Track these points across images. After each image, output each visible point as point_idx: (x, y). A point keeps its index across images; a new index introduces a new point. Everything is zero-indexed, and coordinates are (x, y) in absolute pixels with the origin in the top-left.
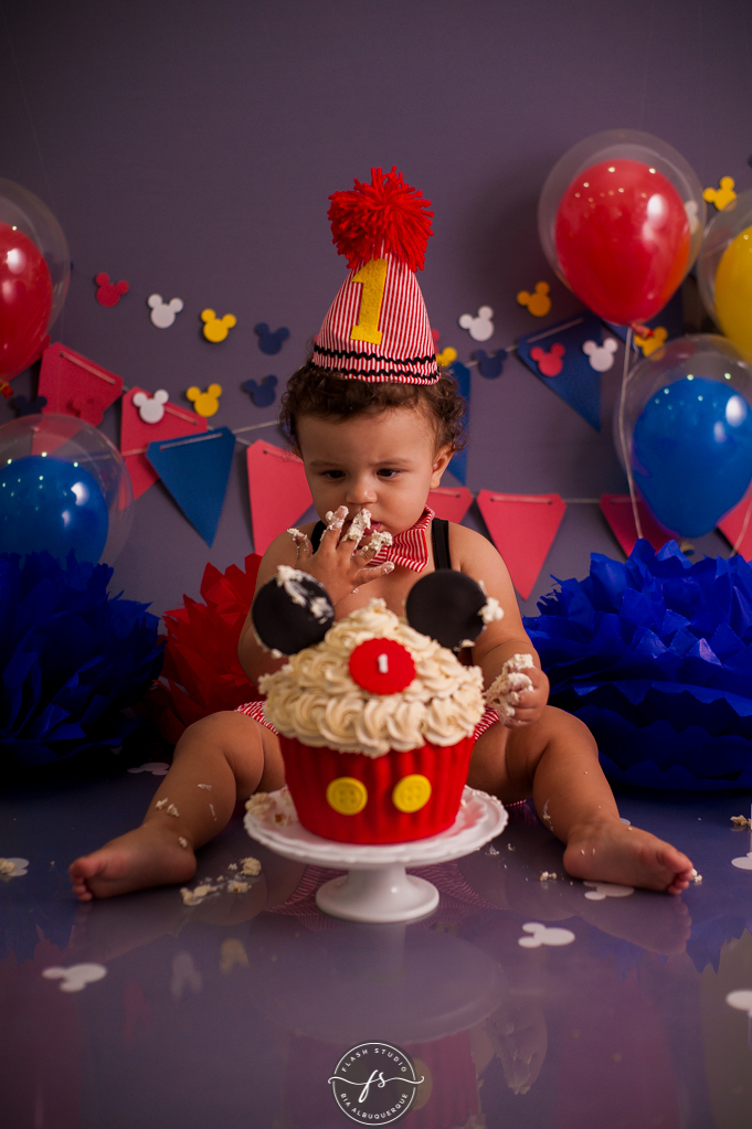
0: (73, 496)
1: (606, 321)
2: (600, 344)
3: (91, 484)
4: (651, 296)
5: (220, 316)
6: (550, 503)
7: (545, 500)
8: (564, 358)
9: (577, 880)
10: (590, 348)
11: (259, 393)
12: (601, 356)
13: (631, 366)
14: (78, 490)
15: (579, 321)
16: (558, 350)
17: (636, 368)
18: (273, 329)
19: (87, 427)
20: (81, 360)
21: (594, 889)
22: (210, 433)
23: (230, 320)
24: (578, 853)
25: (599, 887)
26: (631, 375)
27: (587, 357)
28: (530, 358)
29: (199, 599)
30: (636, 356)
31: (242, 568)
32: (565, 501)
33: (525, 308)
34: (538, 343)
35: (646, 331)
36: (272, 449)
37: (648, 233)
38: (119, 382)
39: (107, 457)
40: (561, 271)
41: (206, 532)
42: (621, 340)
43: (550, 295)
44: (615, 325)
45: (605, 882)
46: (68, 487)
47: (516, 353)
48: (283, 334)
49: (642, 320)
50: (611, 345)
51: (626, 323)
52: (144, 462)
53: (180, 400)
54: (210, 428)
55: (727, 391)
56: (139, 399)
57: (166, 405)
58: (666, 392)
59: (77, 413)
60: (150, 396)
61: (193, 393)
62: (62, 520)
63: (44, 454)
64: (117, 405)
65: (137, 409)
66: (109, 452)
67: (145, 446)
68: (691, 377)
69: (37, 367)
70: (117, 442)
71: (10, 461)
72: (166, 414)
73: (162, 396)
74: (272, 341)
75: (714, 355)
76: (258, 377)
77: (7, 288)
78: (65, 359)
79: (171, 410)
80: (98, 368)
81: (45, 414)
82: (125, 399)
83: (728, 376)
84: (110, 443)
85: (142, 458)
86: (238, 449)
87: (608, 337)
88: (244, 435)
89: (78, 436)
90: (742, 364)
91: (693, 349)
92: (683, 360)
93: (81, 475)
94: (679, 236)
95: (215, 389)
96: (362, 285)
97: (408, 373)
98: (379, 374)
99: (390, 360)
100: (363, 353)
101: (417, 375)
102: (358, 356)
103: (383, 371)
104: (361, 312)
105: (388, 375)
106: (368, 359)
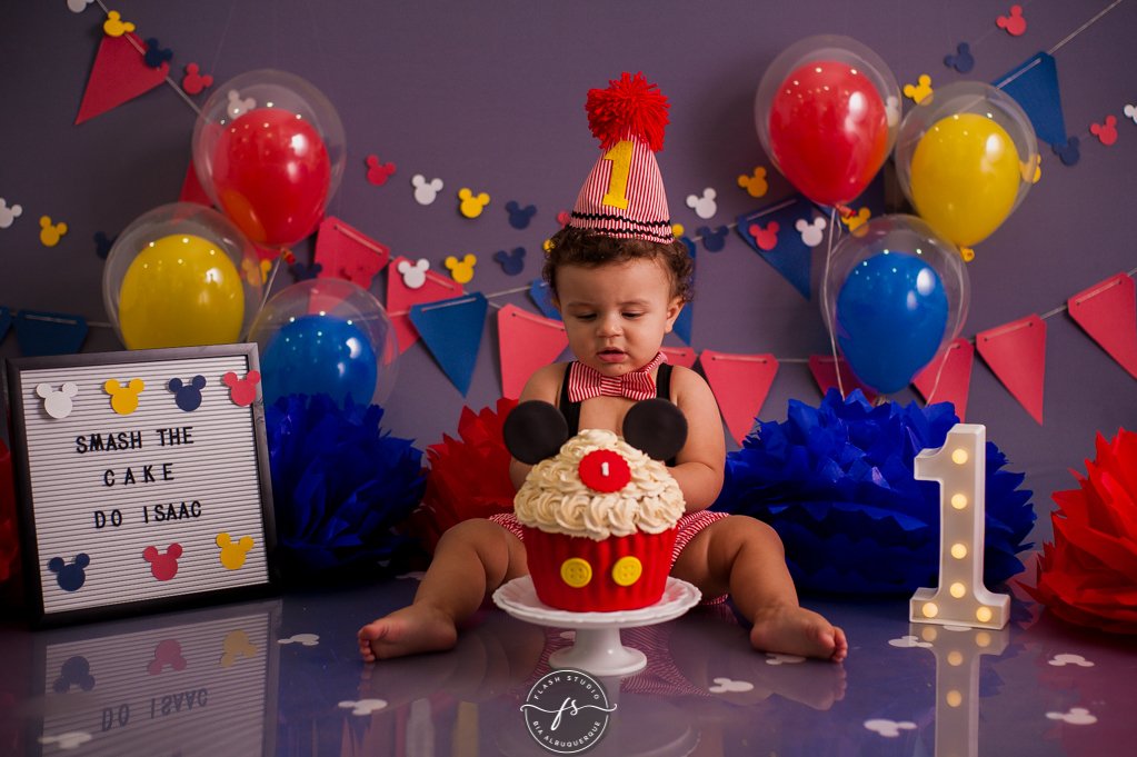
0: (348, 350)
2: (811, 222)
3: (363, 340)
4: (853, 180)
5: (475, 194)
6: (765, 363)
7: (759, 359)
8: (778, 234)
10: (802, 225)
11: (511, 262)
12: (812, 232)
13: (834, 243)
14: (352, 344)
15: (791, 202)
16: (773, 227)
17: (840, 243)
18: (522, 207)
19: (361, 291)
20: (351, 230)
21: (774, 658)
22: (465, 297)
23: (484, 199)
25: (778, 657)
26: (834, 251)
27: (799, 234)
28: (749, 234)
29: (457, 437)
30: (840, 232)
31: (494, 410)
32: (777, 360)
33: (745, 189)
34: (755, 221)
35: (847, 211)
36: (519, 312)
37: (850, 126)
38: (385, 251)
39: (375, 317)
40: (774, 157)
41: (461, 383)
42: (827, 217)
43: (766, 178)
44: (824, 206)
45: (783, 653)
46: (344, 341)
47: (736, 229)
48: (531, 211)
49: (845, 202)
50: (820, 223)
51: (831, 203)
52: (407, 322)
53: (439, 268)
54: (466, 293)
55: (917, 265)
56: (404, 266)
57: (426, 272)
58: (865, 264)
59: (349, 278)
60: (414, 264)
61: (451, 262)
62: (337, 370)
63: (322, 314)
64: (385, 272)
65: (402, 276)
66: (378, 312)
67: (408, 308)
68: (886, 252)
69: (313, 238)
70: (385, 304)
71: (292, 320)
72: (427, 280)
73: (424, 264)
74: (520, 217)
75: (908, 232)
76: (509, 249)
77: (292, 169)
78: (338, 233)
79: (431, 277)
80: (367, 240)
81: (322, 279)
82: (391, 267)
83: (919, 252)
84: (379, 304)
85: (405, 319)
86: (489, 311)
87: (818, 216)
88: (496, 300)
89: (352, 298)
90: (931, 241)
91: (888, 227)
92: (880, 237)
93: (354, 331)
94: (877, 128)
95: (470, 260)
96: (612, 161)
97: (648, 233)
98: (625, 232)
99: (634, 222)
100: (612, 215)
101: (656, 235)
102: (608, 218)
103: (628, 230)
104: (611, 183)
105: (632, 233)
106: (616, 220)
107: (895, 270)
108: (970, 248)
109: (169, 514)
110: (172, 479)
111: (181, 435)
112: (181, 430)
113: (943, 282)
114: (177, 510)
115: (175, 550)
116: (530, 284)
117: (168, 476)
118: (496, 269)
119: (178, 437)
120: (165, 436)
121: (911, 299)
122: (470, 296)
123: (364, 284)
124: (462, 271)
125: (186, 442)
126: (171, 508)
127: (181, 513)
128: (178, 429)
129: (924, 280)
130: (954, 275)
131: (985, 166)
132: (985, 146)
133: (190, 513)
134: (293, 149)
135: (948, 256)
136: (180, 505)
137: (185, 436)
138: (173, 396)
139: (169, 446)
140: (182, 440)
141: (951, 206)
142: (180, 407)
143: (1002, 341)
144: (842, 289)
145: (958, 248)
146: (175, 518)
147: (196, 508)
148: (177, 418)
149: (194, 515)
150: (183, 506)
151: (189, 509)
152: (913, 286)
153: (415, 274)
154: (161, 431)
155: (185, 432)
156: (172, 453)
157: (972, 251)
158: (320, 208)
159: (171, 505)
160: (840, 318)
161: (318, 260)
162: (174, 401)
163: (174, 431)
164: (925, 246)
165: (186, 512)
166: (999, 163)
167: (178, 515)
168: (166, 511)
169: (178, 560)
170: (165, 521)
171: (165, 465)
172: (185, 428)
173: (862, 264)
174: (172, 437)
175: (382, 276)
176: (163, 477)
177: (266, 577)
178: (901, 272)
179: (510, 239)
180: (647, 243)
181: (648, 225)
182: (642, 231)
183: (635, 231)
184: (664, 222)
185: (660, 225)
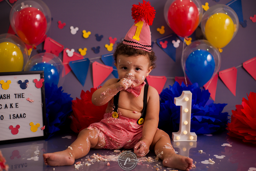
0: (51, 73)
1: (178, 36)
2: (176, 41)
3: (55, 70)
4: (190, 30)
5: (87, 32)
6: (163, 78)
7: (162, 77)
8: (167, 44)
10: (174, 42)
11: (96, 50)
12: (176, 44)
13: (185, 48)
14: (52, 71)
15: (171, 36)
16: (166, 42)
18: (99, 35)
19: (55, 56)
20: (54, 41)
22: (84, 59)
23: (89, 33)
26: (185, 50)
27: (173, 44)
28: (160, 44)
29: (80, 98)
30: (185, 45)
31: (90, 91)
32: (167, 78)
33: (159, 32)
34: (162, 41)
35: (188, 39)
36: (98, 63)
37: (189, 16)
38: (63, 47)
39: (60, 64)
40: (168, 23)
41: (82, 82)
42: (182, 41)
43: (165, 29)
44: (180, 37)
46: (50, 70)
47: (156, 43)
48: (102, 37)
49: (187, 36)
50: (179, 41)
51: (183, 37)
52: (68, 66)
53: (77, 51)
54: (84, 58)
55: (207, 53)
56: (68, 51)
57: (74, 53)
58: (194, 53)
59: (53, 53)
60: (70, 50)
61: (80, 50)
62: (48, 78)
63: (45, 62)
64: (62, 52)
65: (67, 53)
66: (60, 63)
67: (69, 62)
68: (199, 50)
69: (43, 43)
70: (62, 60)
71: (37, 64)
72: (74, 55)
73: (73, 50)
74: (99, 38)
75: (205, 45)
76: (96, 46)
77: (36, 24)
78: (50, 41)
79: (75, 54)
80: (58, 43)
81: (46, 53)
82: (64, 51)
83: (208, 50)
84: (61, 61)
85: (68, 65)
86: (90, 63)
87: (178, 39)
88: (92, 60)
89: (54, 59)
90: (211, 47)
91: (199, 43)
92: (197, 46)
93: (53, 67)
94: (197, 17)
95: (85, 49)
96: (137, 26)
97: (145, 48)
98: (138, 47)
99: (141, 45)
100: (135, 42)
101: (147, 49)
102: (134, 43)
103: (139, 47)
104: (136, 33)
105: (140, 48)
106: (136, 44)
107: (201, 55)
108: (221, 49)
109: (17, 117)
110: (18, 107)
111: (21, 95)
112: (21, 94)
113: (214, 58)
114: (19, 116)
115: (18, 127)
116: (101, 56)
117: (17, 106)
118: (92, 52)
119: (20, 96)
120: (17, 96)
121: (205, 63)
122: (85, 59)
123: (57, 55)
124: (83, 52)
125: (22, 97)
126: (17, 115)
127: (20, 116)
128: (20, 94)
129: (209, 57)
130: (217, 56)
131: (225, 28)
132: (225, 22)
133: (23, 117)
134: (37, 19)
135: (215, 51)
136: (20, 114)
137: (22, 96)
138: (19, 85)
139: (18, 98)
140: (21, 97)
141: (216, 38)
142: (21, 88)
143: (226, 74)
144: (187, 59)
145: (218, 49)
146: (18, 118)
147: (24, 115)
148: (20, 91)
149: (24, 117)
150: (21, 115)
151: (22, 115)
152: (206, 59)
153: (70, 53)
154: (15, 94)
155: (22, 95)
156: (18, 100)
157: (222, 50)
158: (44, 34)
159: (17, 114)
160: (186, 67)
161: (45, 49)
162: (19, 86)
163: (19, 94)
164: (209, 48)
165: (22, 116)
166: (229, 26)
167: (19, 117)
168: (16, 116)
169: (19, 129)
170: (16, 119)
171: (16, 104)
172: (22, 94)
173: (193, 53)
174: (18, 96)
175: (62, 53)
176: (15, 107)
177: (43, 134)
178: (203, 55)
179: (96, 44)
180: (144, 51)
181: (145, 46)
182: (143, 48)
183: (141, 47)
184: (149, 46)
185: (148, 47)
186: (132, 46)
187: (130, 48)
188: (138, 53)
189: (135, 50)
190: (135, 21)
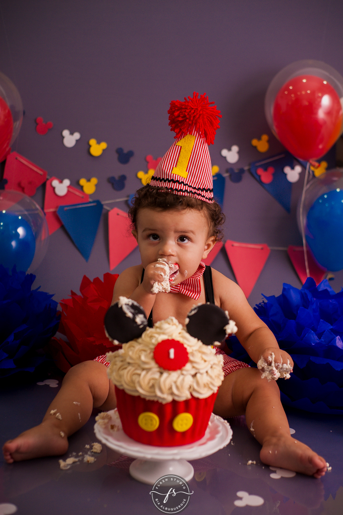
9: (266, 466)
20: (26, 161)
21: (275, 472)
24: (268, 452)
25: (278, 471)
45: (281, 468)
96: (181, 147)
97: (199, 194)
98: (184, 192)
99: (190, 186)
100: (177, 180)
101: (204, 196)
102: (174, 182)
103: (186, 191)
104: (179, 160)
105: (189, 193)
106: (179, 184)
160: (308, 226)
180: (198, 200)
181: (199, 189)
182: (195, 193)
183: (191, 192)
184: (209, 189)
185: (207, 191)
186: (172, 189)
187: (167, 194)
188: (184, 202)
189: (177, 198)
190: (177, 134)
